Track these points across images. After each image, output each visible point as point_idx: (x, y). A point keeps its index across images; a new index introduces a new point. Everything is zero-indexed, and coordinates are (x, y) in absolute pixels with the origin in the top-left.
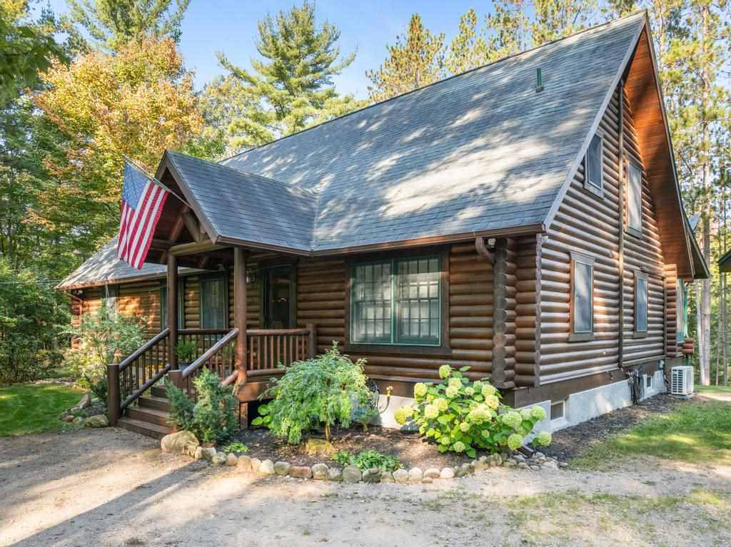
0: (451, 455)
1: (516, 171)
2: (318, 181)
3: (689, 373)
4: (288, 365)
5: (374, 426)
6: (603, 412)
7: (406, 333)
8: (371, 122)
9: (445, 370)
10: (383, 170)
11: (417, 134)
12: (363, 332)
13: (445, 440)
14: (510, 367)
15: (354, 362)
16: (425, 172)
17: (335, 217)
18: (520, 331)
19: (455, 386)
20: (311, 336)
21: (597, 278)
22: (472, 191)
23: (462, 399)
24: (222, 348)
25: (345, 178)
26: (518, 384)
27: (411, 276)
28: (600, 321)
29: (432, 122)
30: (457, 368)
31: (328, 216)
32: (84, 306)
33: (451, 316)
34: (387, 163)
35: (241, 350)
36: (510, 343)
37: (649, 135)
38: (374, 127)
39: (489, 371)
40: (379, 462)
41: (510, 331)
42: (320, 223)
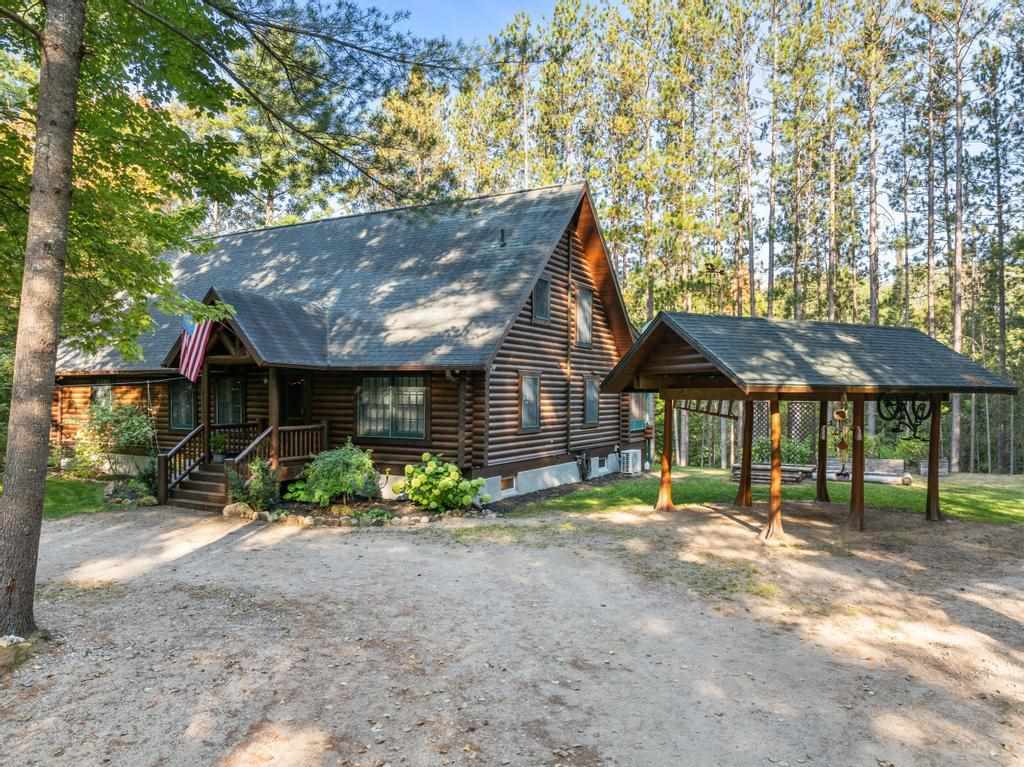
0: (427, 511)
1: (475, 320)
2: (324, 294)
3: (635, 455)
4: (317, 454)
5: (376, 496)
6: (550, 486)
7: (400, 429)
8: (372, 234)
9: (426, 456)
10: (384, 295)
11: (409, 263)
12: (367, 427)
13: (425, 502)
14: (469, 453)
15: (364, 451)
16: (416, 306)
17: (344, 337)
18: (476, 429)
19: (431, 467)
20: (326, 431)
21: (544, 385)
22: (447, 331)
23: (437, 475)
24: (260, 442)
25: (351, 296)
26: (474, 465)
27: (404, 388)
28: (547, 418)
29: (422, 252)
30: (434, 455)
31: (338, 333)
32: (63, 392)
33: (433, 417)
34: (386, 288)
35: (274, 443)
36: (469, 438)
37: (598, 266)
38: (374, 242)
39: (456, 456)
40: (382, 515)
41: (469, 430)
42: (332, 340)
